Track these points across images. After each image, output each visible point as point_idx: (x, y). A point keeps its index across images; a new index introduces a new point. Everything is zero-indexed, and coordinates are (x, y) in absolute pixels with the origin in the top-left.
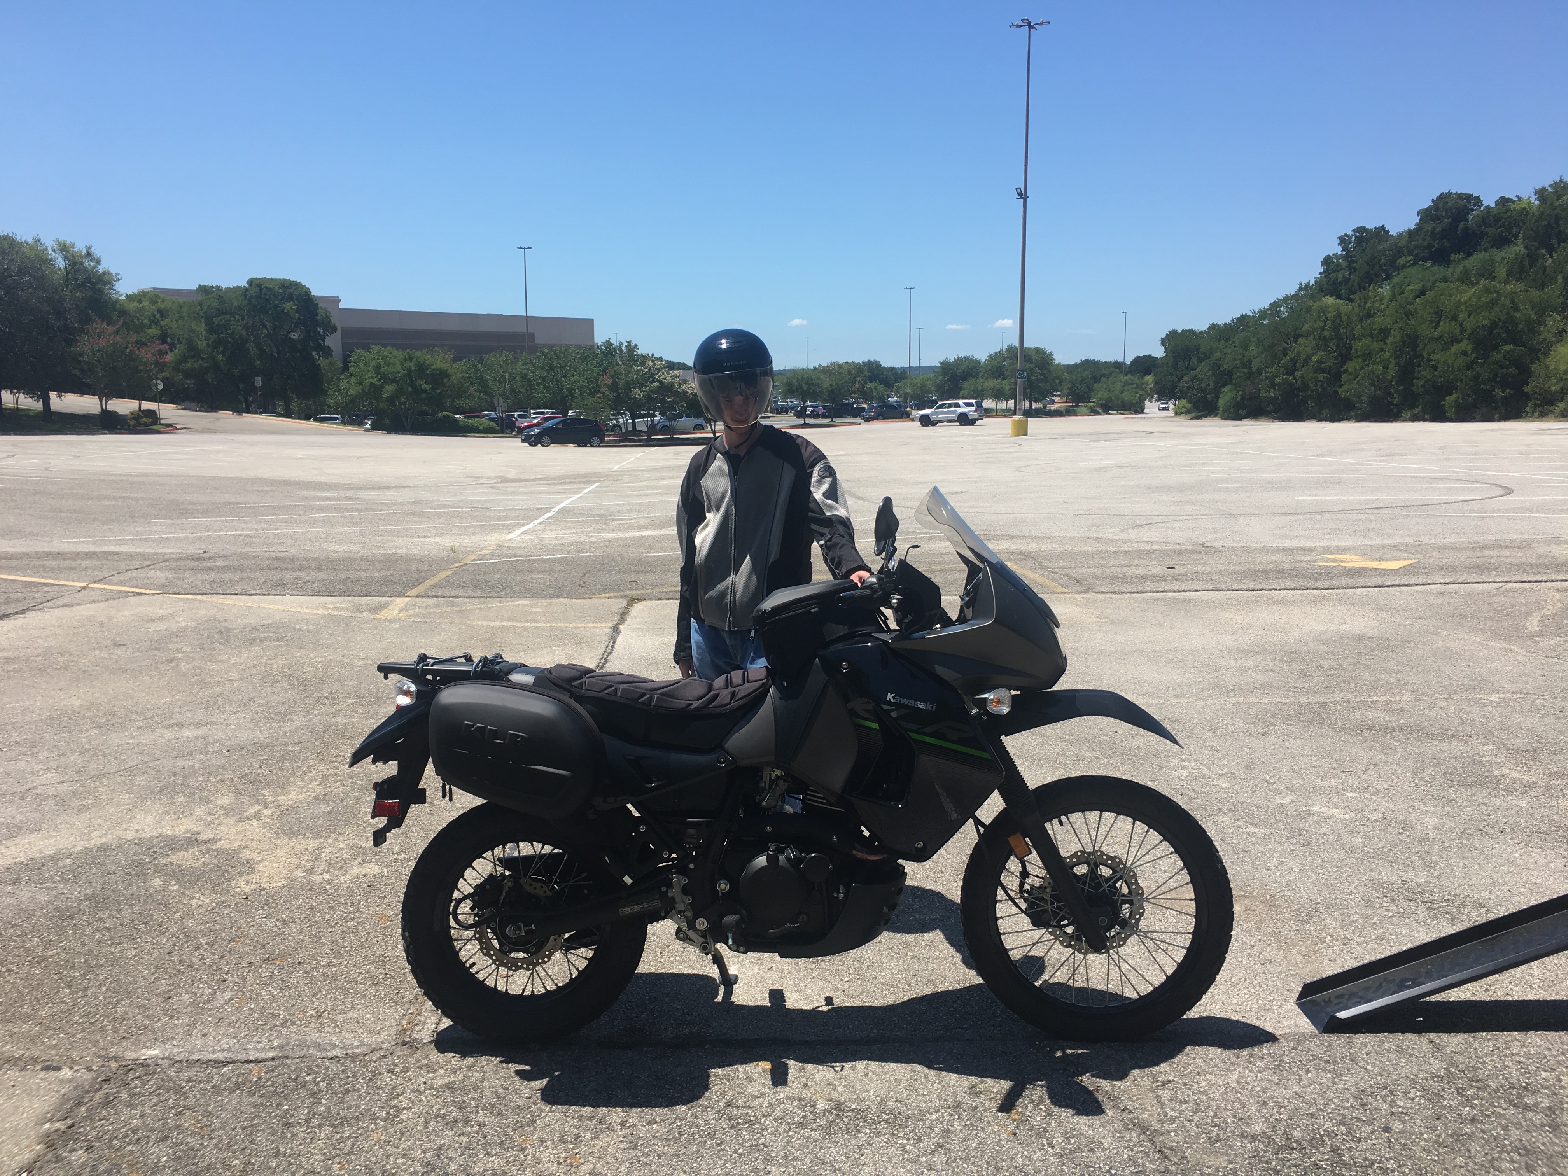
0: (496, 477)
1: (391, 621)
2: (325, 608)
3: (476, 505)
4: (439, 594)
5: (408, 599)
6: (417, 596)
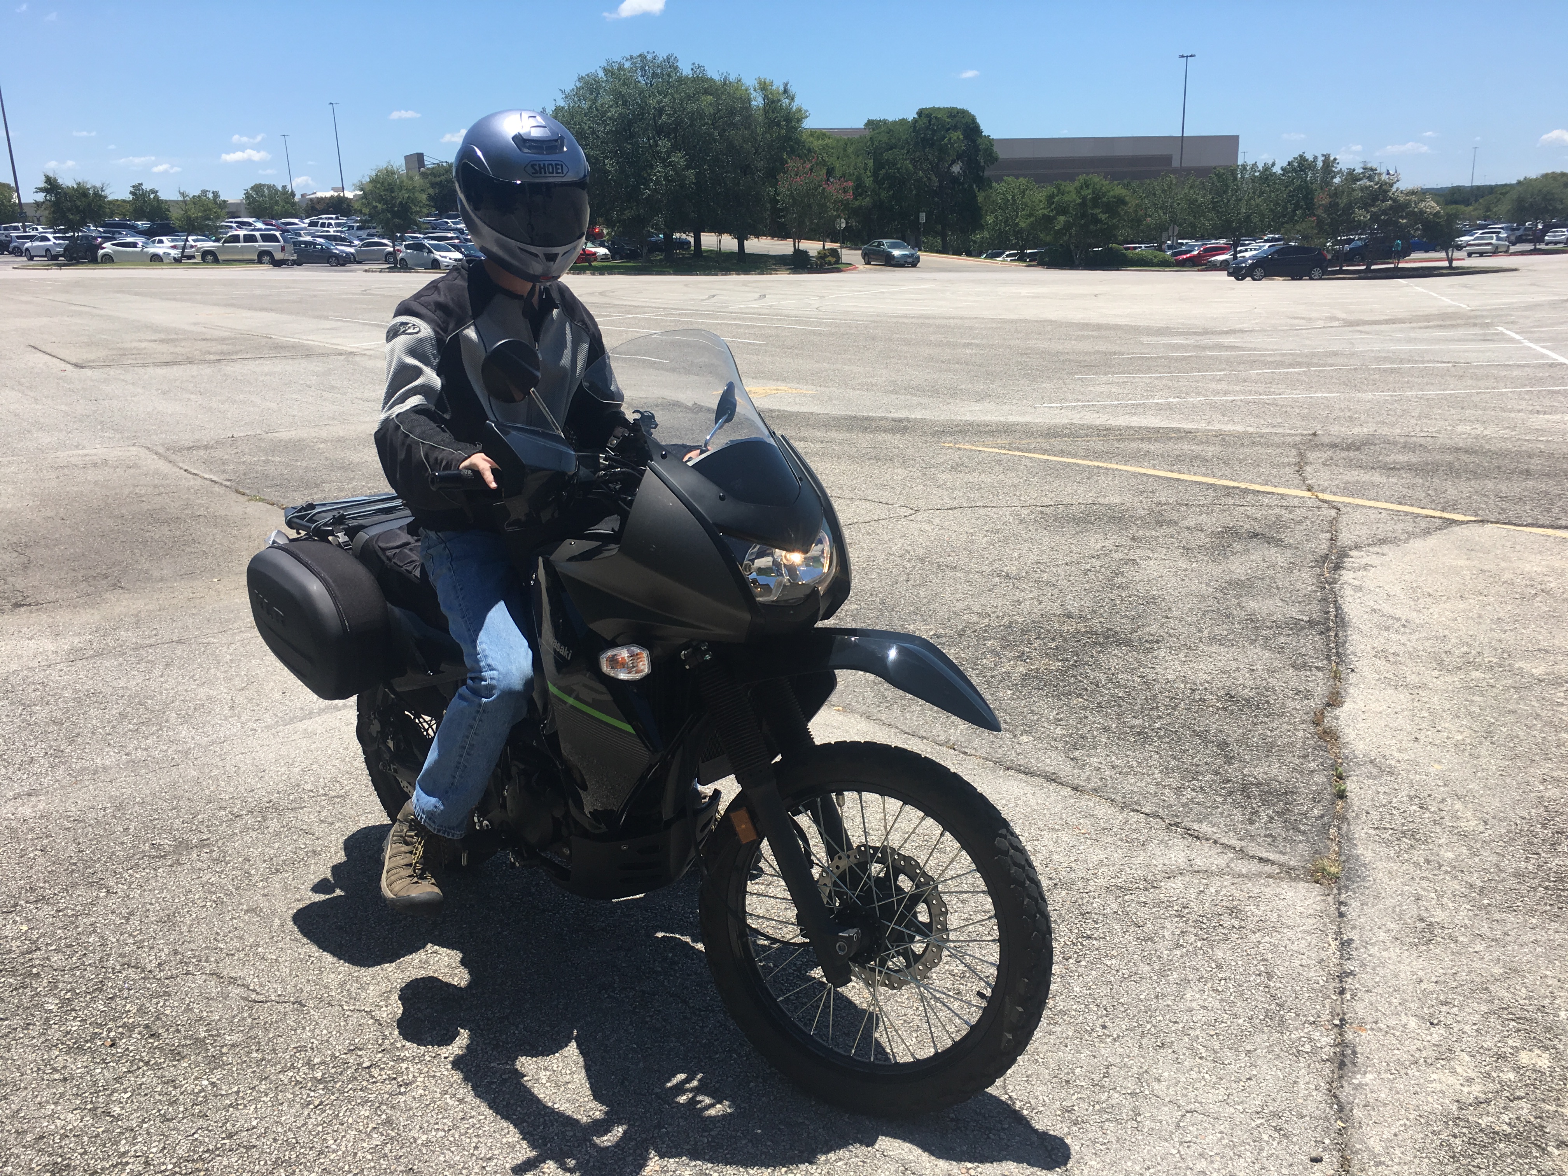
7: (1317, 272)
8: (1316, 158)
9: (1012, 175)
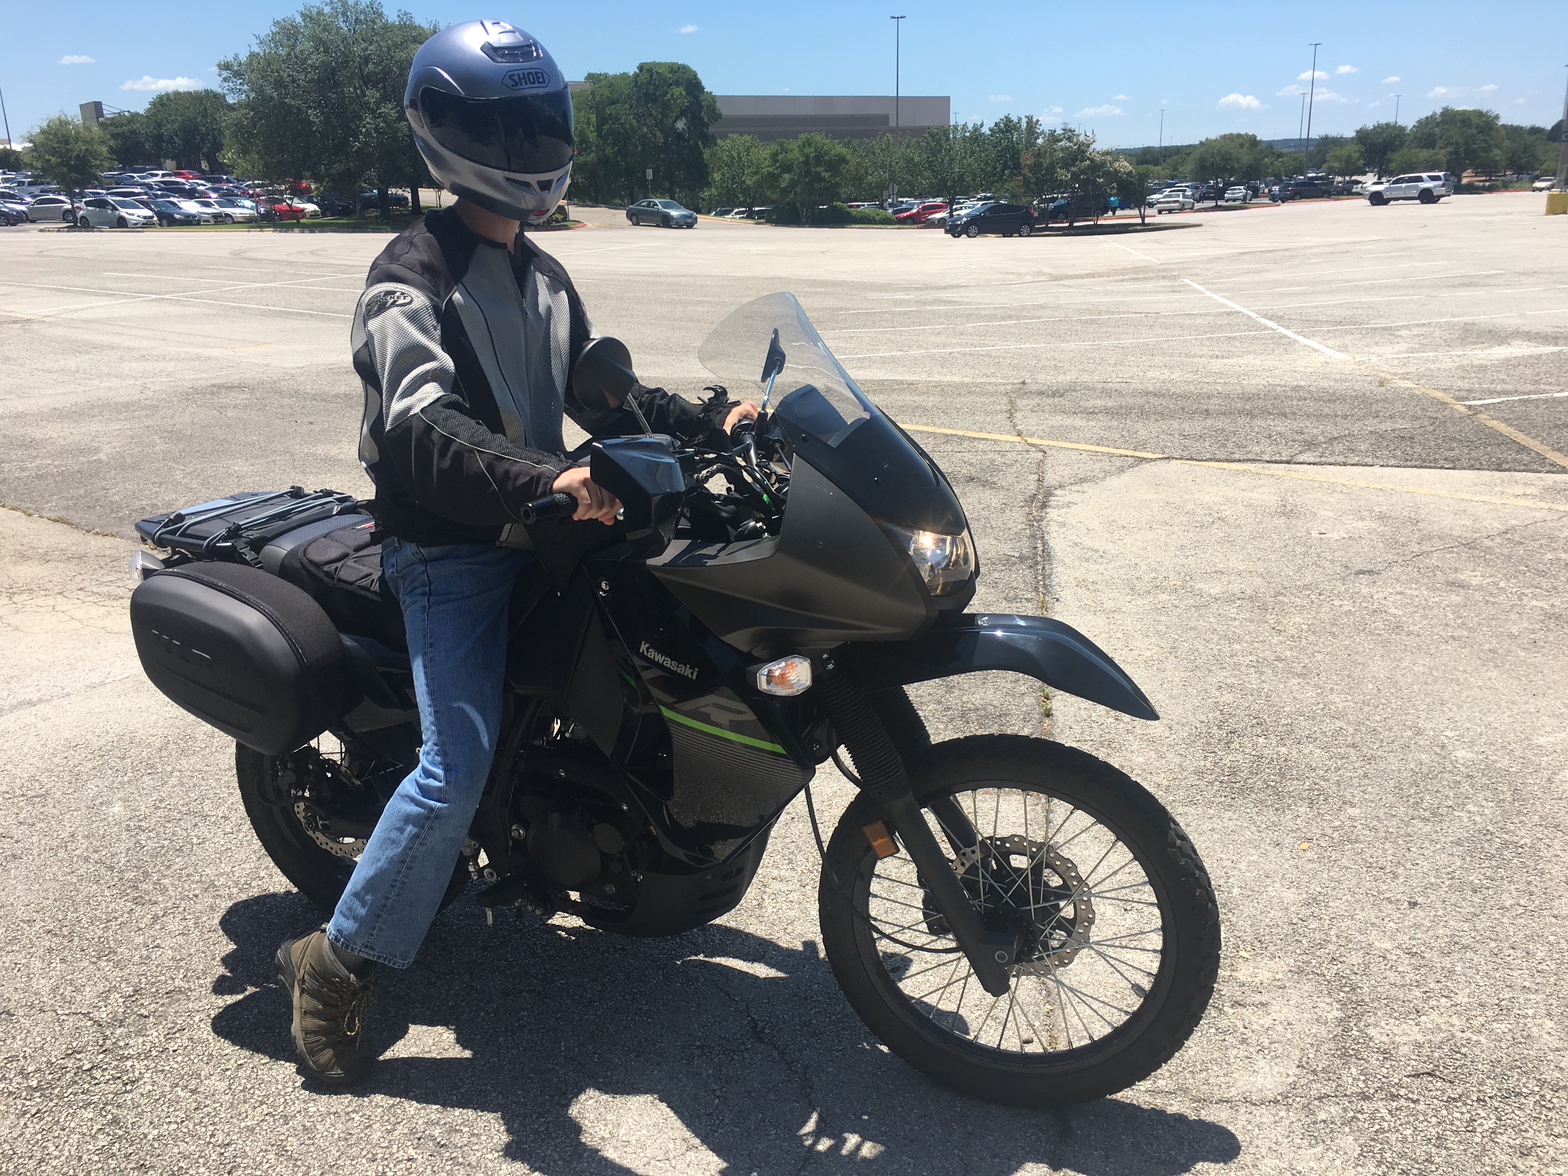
7: (1025, 229)
8: (1020, 119)
9: (738, 132)
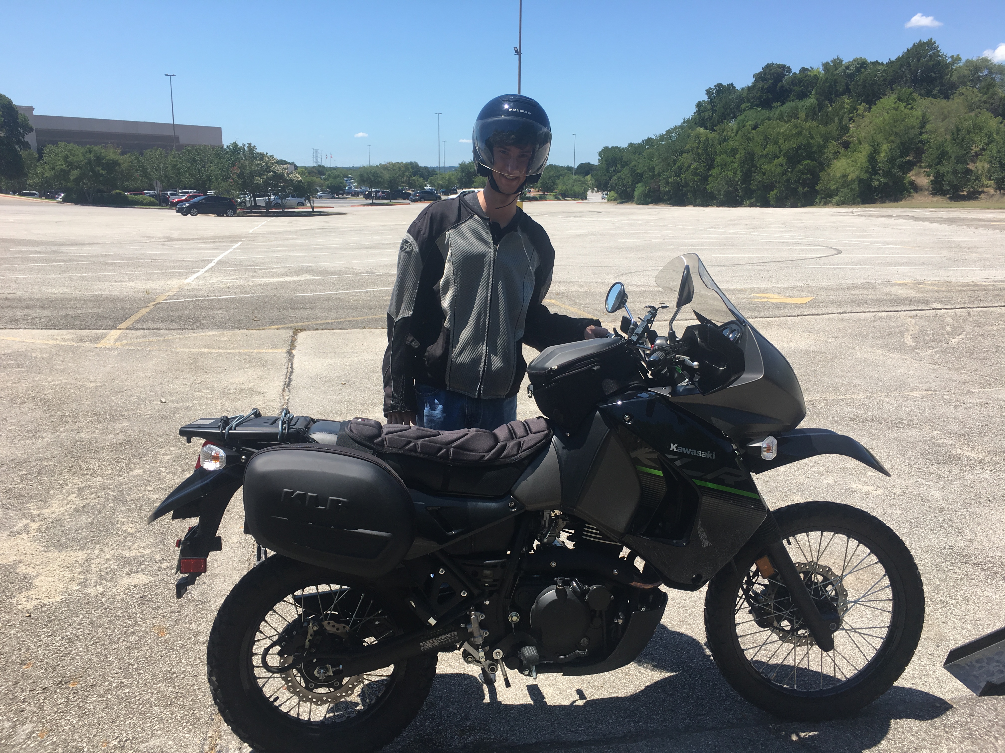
0: (164, 237)
1: (110, 350)
2: (54, 339)
3: (154, 258)
4: (144, 327)
5: (120, 331)
6: (127, 329)
7: (230, 212)
8: (244, 145)
